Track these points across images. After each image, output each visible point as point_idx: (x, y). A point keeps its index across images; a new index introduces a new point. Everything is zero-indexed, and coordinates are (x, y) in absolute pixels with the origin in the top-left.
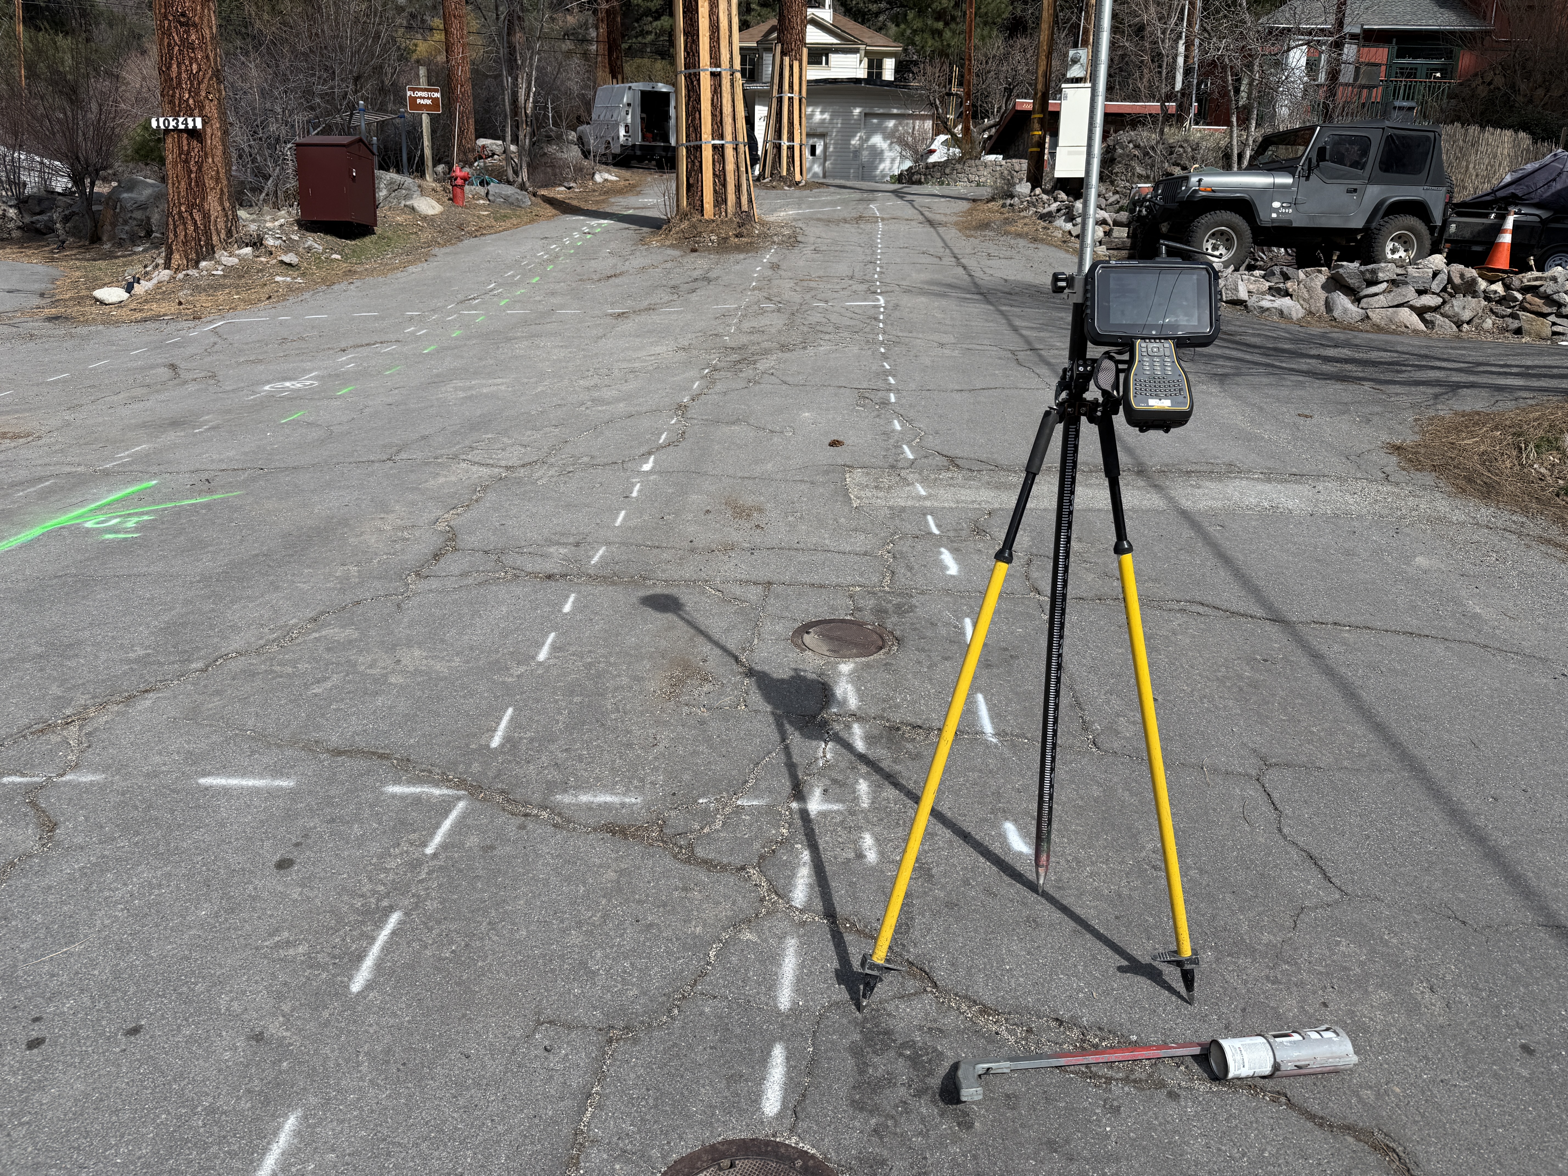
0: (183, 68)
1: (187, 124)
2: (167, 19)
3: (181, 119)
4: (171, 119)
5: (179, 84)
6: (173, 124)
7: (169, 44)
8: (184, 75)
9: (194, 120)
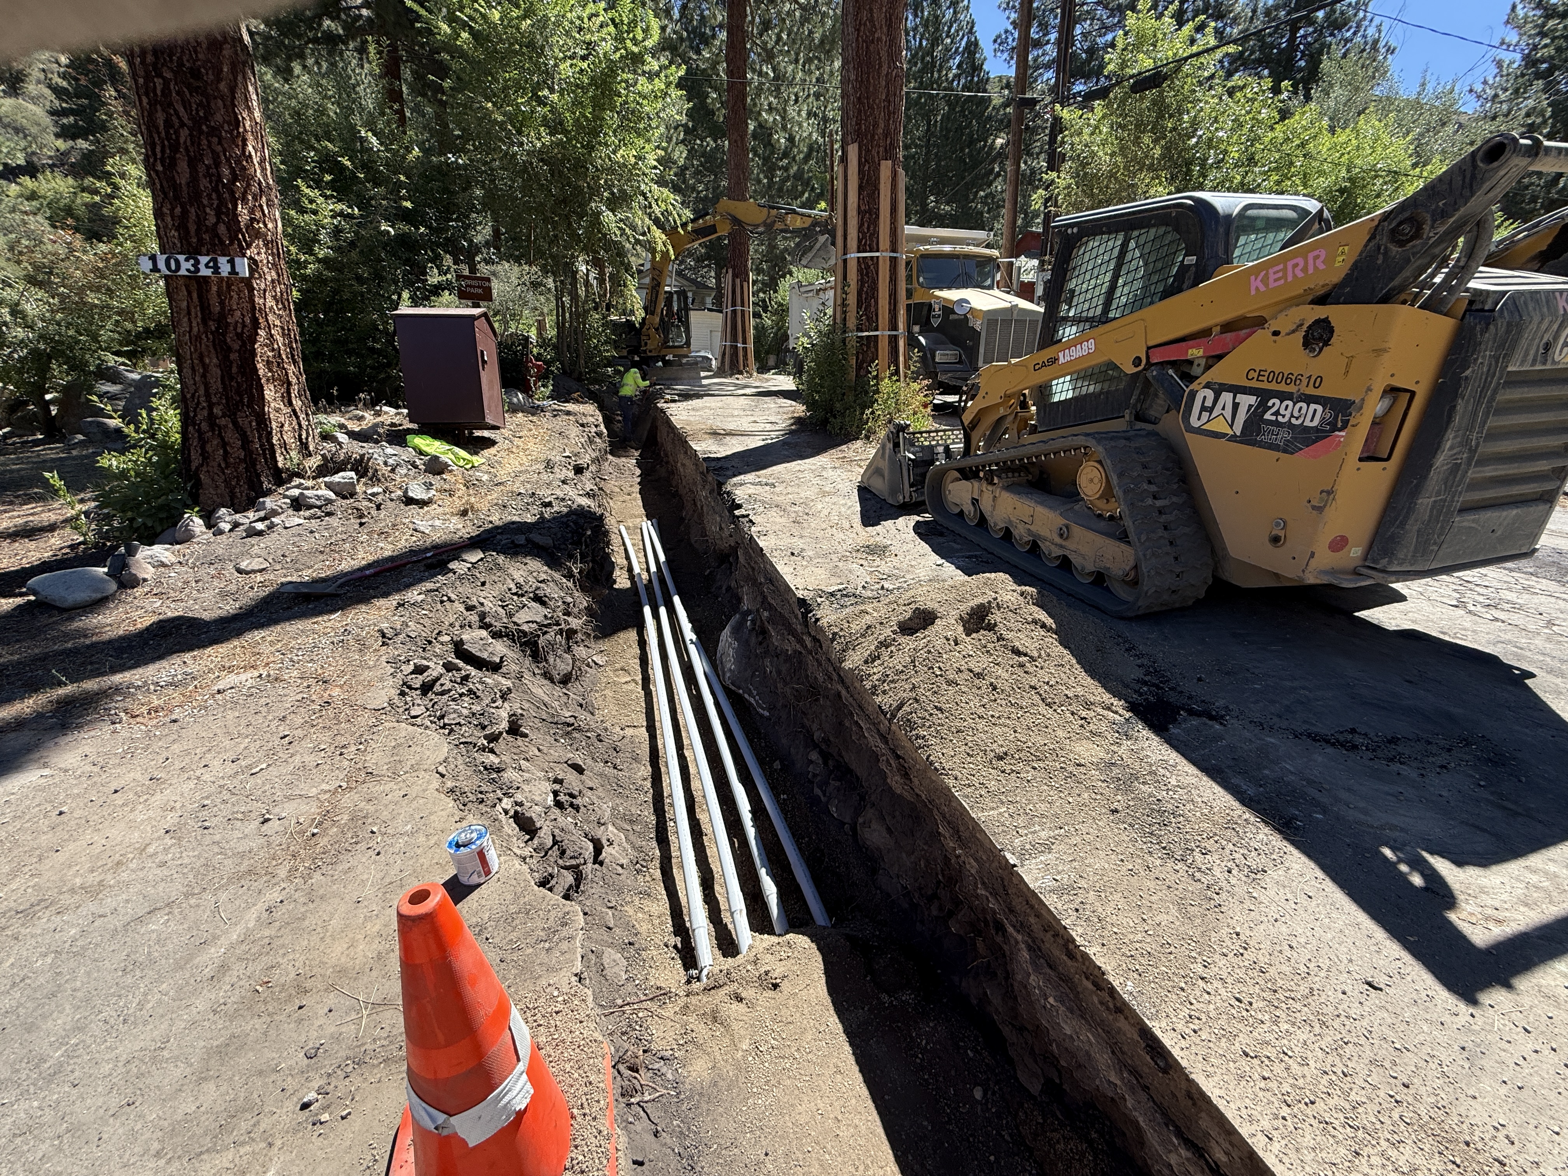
0: (202, 169)
1: (216, 269)
2: (159, 75)
3: (204, 260)
4: (181, 258)
5: (195, 197)
6: (186, 266)
7: (168, 124)
8: (204, 183)
9: (232, 262)
